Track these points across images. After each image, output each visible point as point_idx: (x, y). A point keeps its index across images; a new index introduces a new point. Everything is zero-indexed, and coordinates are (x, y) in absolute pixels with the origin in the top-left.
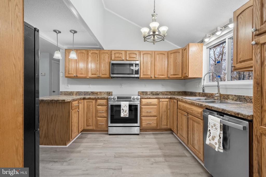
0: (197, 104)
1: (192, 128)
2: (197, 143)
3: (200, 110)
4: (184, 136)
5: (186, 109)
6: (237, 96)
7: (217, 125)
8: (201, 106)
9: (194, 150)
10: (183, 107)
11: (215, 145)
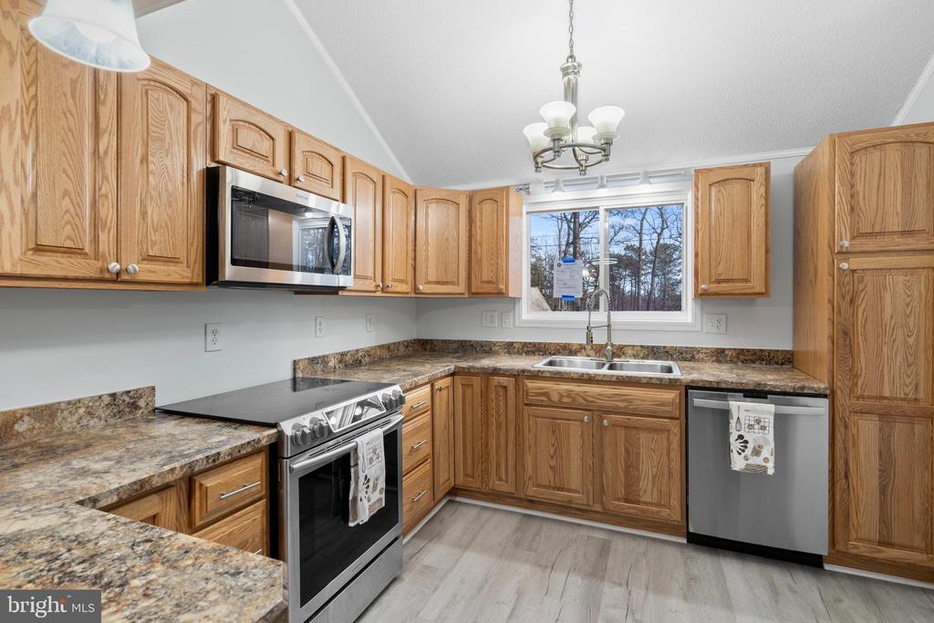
0: (654, 381)
1: (626, 449)
2: (650, 486)
3: (670, 395)
4: (573, 487)
5: (587, 401)
6: (648, 347)
7: (767, 420)
8: (672, 384)
9: (634, 508)
10: (568, 396)
11: (764, 464)
